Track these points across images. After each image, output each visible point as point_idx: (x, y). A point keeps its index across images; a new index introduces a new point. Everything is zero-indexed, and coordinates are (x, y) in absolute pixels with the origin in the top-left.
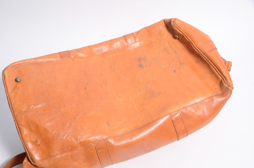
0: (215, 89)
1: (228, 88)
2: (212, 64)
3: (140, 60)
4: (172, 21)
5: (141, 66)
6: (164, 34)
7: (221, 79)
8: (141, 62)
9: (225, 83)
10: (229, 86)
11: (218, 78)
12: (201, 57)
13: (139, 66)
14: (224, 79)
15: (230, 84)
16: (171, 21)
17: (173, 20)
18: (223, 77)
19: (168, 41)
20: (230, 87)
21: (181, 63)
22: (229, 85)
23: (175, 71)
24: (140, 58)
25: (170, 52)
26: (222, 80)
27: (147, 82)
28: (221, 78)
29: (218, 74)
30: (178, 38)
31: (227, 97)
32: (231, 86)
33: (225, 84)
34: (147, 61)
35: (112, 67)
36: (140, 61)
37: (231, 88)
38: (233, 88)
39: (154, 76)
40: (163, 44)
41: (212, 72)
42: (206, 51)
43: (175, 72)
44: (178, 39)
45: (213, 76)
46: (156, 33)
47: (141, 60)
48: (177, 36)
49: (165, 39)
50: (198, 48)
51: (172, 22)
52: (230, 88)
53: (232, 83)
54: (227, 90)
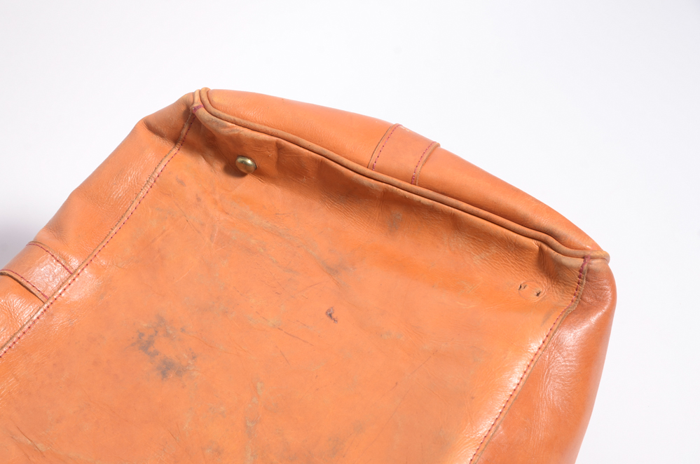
0: (537, 299)
1: (589, 270)
2: (464, 205)
3: (144, 344)
4: (197, 103)
5: (166, 369)
6: (182, 183)
7: (537, 247)
8: (157, 353)
9: (565, 254)
10: (584, 257)
11: (519, 249)
12: (404, 197)
13: (164, 374)
14: (551, 239)
15: (584, 249)
16: (195, 105)
17: (197, 98)
18: (543, 236)
19: (215, 203)
20: (594, 262)
21: (332, 271)
22: (581, 253)
23: (330, 315)
24: (141, 335)
25: (253, 241)
26: (541, 249)
27: (249, 424)
28: (534, 244)
29: (515, 235)
30: (253, 168)
31: (606, 307)
32: (592, 254)
33: (566, 260)
34: (183, 330)
35: (39, 445)
36: (151, 349)
37: (599, 261)
38: (605, 258)
39: (259, 385)
40: (203, 225)
41: (481, 238)
42: (412, 167)
43: (334, 316)
44: (257, 172)
45: (494, 250)
46: (141, 195)
47: (150, 343)
48: (249, 162)
49: (199, 199)
50: (373, 168)
51: (198, 107)
52: (595, 264)
53: (589, 238)
54: (589, 276)
